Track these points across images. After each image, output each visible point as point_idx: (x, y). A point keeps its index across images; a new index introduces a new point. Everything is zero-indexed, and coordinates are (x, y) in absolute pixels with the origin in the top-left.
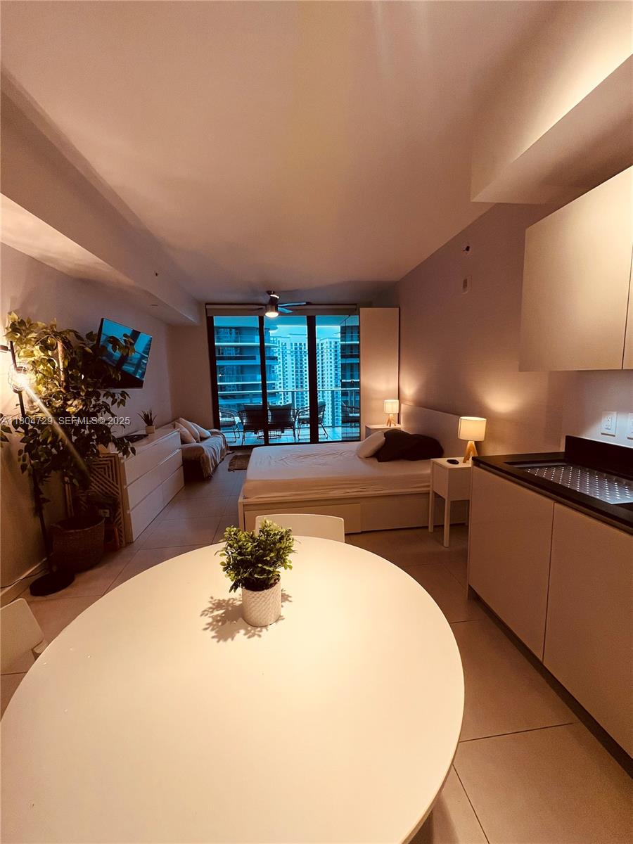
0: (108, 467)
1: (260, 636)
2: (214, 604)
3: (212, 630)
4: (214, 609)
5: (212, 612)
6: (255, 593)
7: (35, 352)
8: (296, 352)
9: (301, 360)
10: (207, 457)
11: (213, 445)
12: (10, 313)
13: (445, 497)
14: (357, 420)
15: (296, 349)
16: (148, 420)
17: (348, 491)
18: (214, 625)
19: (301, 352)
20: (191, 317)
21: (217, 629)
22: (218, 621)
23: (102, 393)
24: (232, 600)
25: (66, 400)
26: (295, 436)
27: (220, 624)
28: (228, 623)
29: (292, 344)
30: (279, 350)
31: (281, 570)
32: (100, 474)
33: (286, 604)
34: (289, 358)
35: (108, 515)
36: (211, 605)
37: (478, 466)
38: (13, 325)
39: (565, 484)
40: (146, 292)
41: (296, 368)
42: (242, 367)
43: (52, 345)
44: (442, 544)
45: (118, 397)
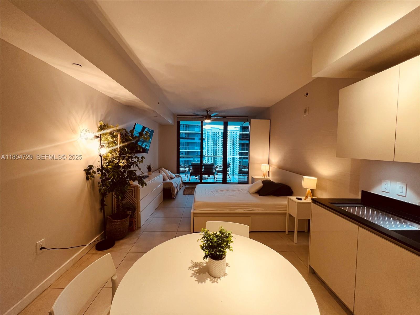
0: (133, 191)
1: (217, 282)
2: (193, 264)
3: (195, 277)
4: (194, 267)
5: (193, 268)
6: (216, 261)
7: (108, 138)
8: (214, 137)
9: (216, 140)
10: (174, 188)
11: (176, 182)
12: (100, 121)
13: (295, 217)
14: (247, 173)
15: (214, 135)
16: (149, 169)
17: (245, 210)
18: (195, 275)
19: (216, 137)
20: (170, 121)
21: (197, 277)
22: (197, 273)
23: (134, 156)
24: (201, 263)
25: (119, 160)
26: (215, 179)
27: (198, 274)
28: (201, 274)
29: (212, 132)
30: (206, 135)
31: (227, 250)
32: (129, 194)
33: (227, 267)
34: (210, 139)
35: (130, 214)
36: (192, 265)
37: (315, 203)
38: (101, 127)
39: (363, 217)
40: (154, 111)
41: (214, 144)
42: (188, 142)
43: (116, 135)
44: (293, 241)
45: (140, 159)
